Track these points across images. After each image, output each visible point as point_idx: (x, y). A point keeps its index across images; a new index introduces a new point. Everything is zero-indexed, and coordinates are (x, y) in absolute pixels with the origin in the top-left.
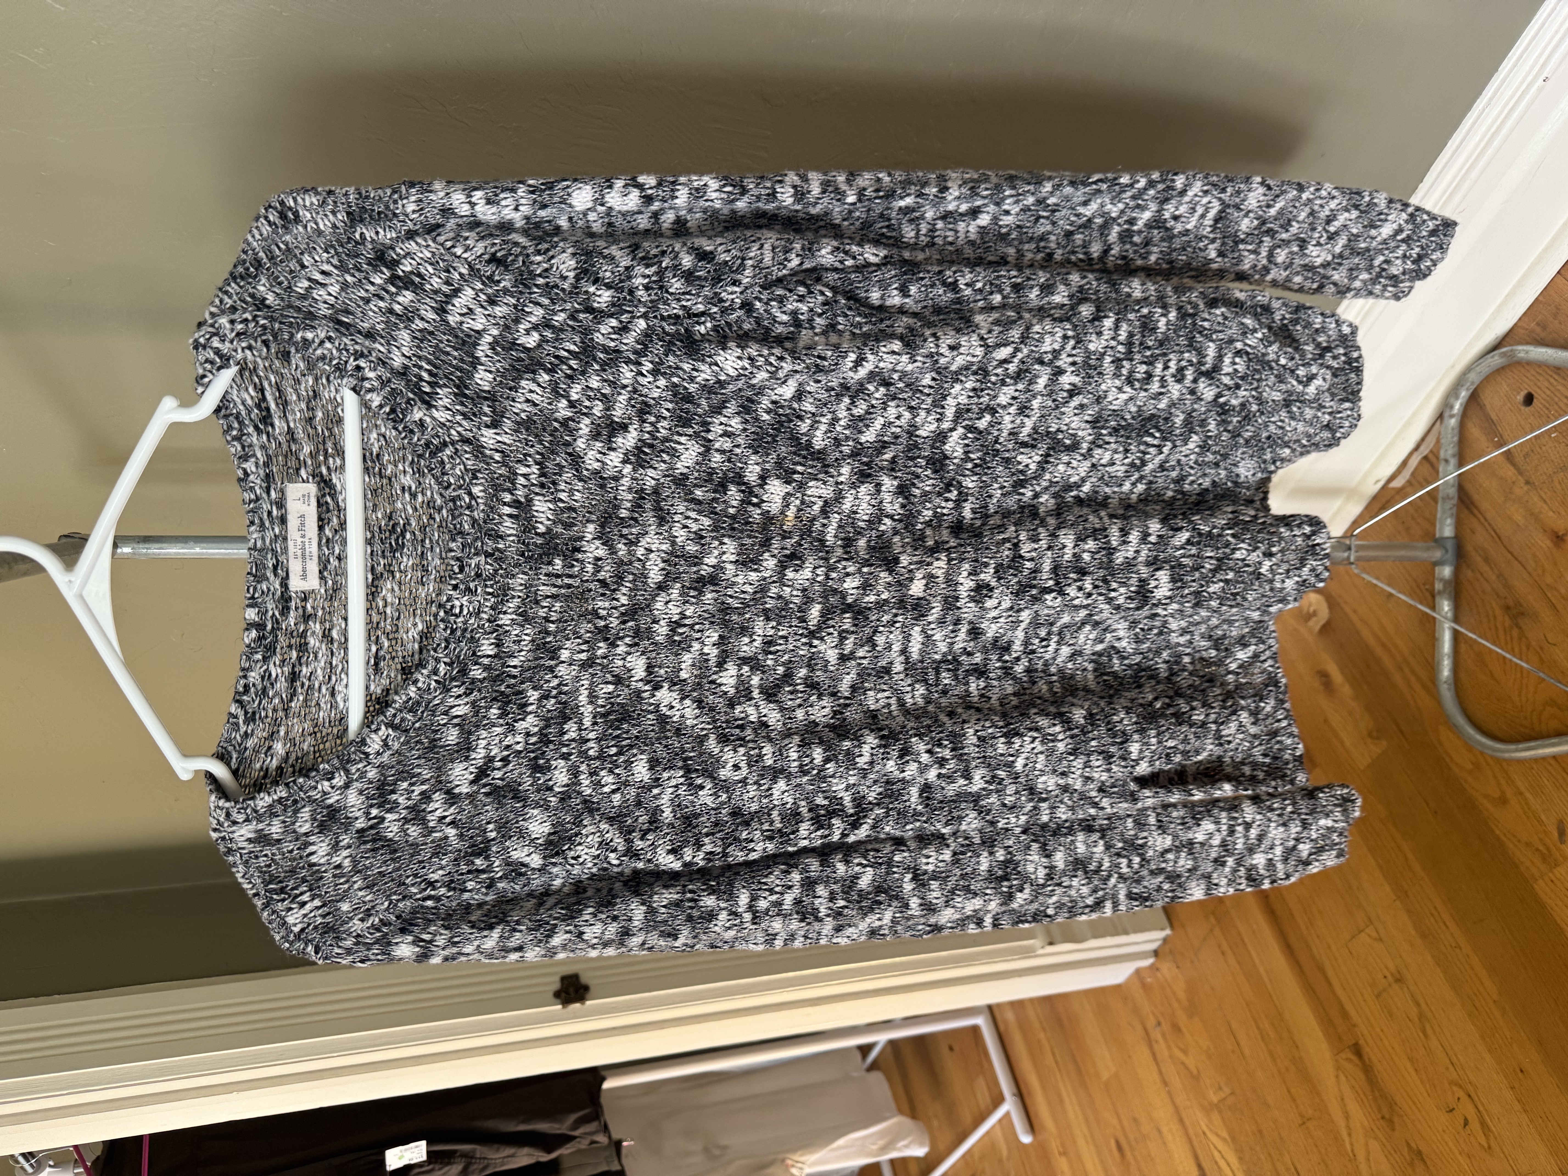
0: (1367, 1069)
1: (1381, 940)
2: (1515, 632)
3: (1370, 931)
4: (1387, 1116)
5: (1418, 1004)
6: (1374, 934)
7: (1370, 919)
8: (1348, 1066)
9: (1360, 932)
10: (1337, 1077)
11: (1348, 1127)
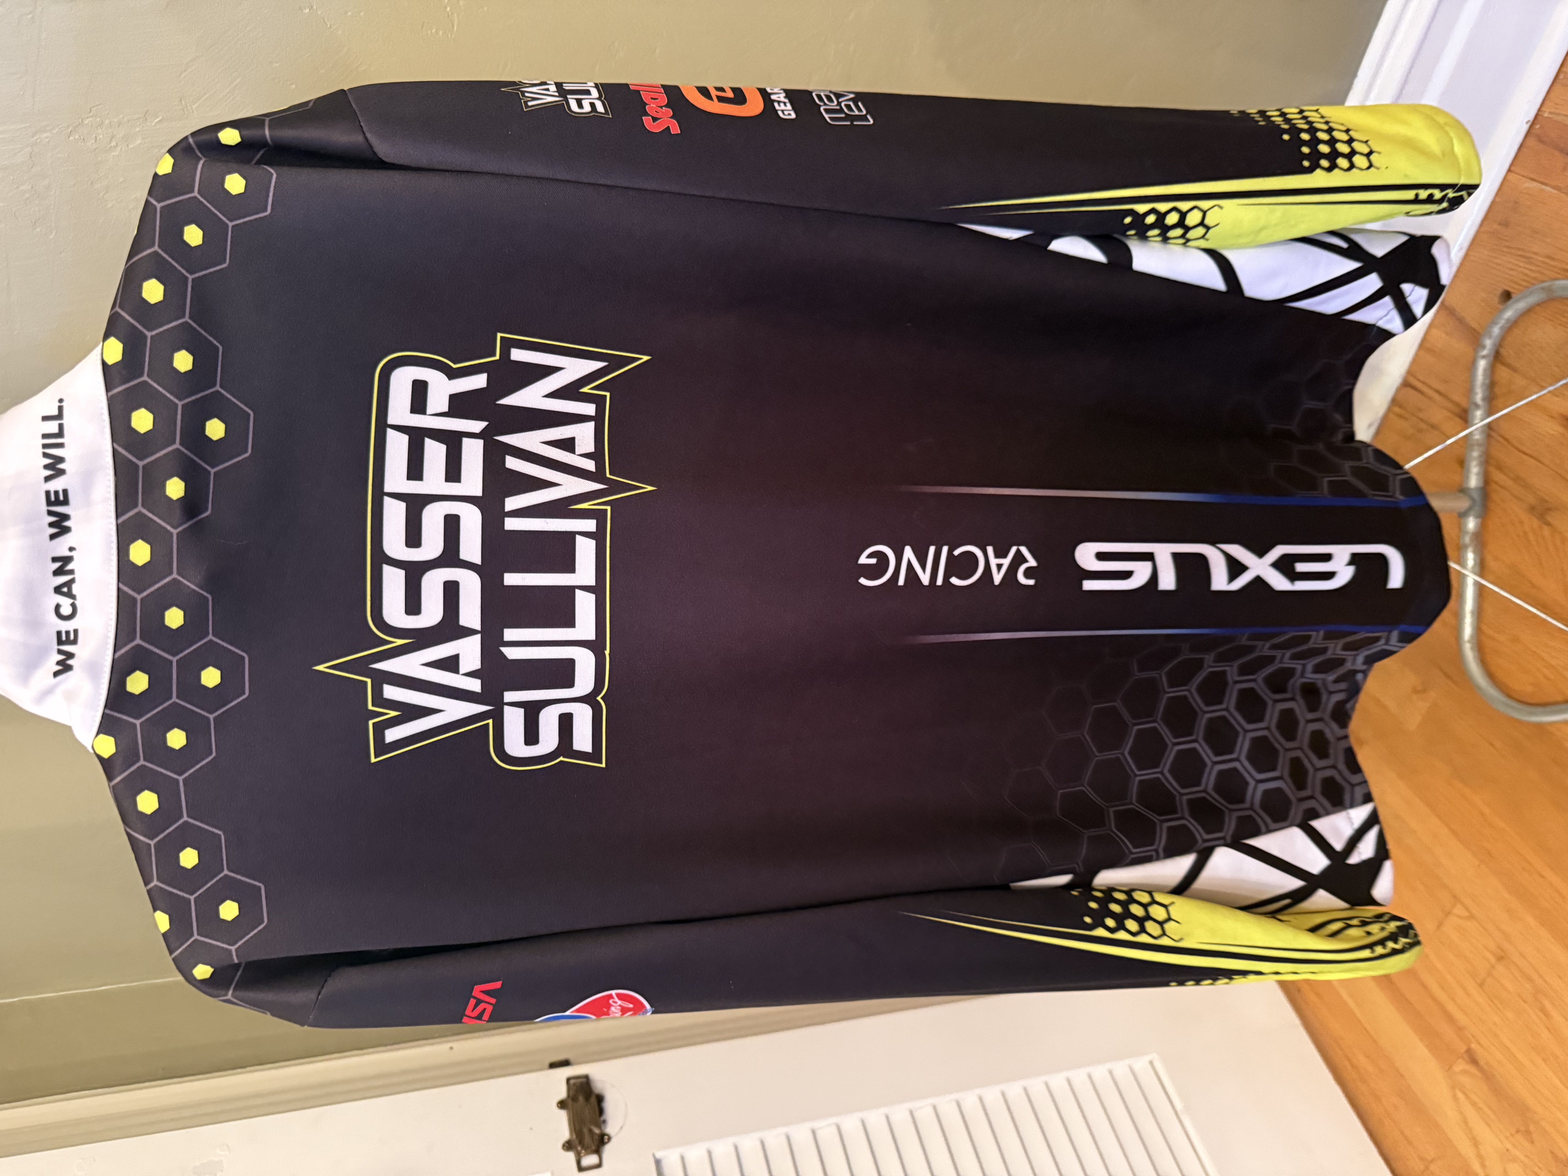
0: (1488, 1076)
1: (1472, 917)
2: (1546, 531)
3: (1459, 910)
4: (1522, 1128)
5: (1529, 979)
6: (1465, 913)
7: (1455, 897)
8: (1465, 1080)
9: (1448, 914)
10: (1455, 1098)
11: (1480, 1156)
